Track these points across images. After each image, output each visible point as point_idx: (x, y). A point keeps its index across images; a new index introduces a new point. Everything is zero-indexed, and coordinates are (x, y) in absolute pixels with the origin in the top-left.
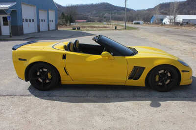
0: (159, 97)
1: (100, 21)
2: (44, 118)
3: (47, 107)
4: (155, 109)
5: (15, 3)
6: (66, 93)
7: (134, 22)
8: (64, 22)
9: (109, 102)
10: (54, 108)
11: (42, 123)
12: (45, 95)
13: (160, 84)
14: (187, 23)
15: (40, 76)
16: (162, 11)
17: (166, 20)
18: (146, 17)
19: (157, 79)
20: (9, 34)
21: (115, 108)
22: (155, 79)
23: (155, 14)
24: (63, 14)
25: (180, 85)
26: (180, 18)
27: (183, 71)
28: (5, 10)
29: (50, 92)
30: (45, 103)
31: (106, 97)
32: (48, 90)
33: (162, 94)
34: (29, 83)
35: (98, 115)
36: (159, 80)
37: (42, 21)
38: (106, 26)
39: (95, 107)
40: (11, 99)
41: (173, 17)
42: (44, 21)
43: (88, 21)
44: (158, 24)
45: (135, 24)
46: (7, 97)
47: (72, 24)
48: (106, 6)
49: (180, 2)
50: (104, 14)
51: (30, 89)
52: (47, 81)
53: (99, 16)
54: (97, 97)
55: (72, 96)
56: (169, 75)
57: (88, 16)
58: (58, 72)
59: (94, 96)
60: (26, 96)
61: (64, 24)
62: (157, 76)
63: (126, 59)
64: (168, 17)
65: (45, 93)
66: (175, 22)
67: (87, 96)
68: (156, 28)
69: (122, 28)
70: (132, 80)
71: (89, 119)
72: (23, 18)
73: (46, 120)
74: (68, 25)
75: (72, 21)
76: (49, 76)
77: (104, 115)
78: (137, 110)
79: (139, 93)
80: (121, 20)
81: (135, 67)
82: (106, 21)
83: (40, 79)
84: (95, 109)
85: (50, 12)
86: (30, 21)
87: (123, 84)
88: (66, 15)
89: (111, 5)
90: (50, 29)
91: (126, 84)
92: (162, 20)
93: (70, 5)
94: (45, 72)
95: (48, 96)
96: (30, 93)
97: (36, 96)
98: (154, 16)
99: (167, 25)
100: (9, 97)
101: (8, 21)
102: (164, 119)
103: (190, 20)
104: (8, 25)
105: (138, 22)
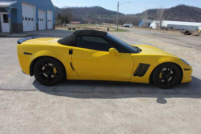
0: (163, 94)
1: (93, 23)
2: (53, 114)
3: (54, 103)
4: (162, 105)
5: (16, 2)
6: (72, 88)
7: (124, 25)
8: (60, 22)
9: (116, 98)
10: (61, 104)
11: (51, 119)
12: (51, 90)
13: (163, 81)
14: (171, 28)
15: (44, 71)
16: (149, 16)
17: (153, 25)
18: (135, 21)
19: (161, 77)
20: (9, 31)
21: (123, 104)
22: (159, 76)
23: (144, 18)
24: (59, 15)
25: (182, 82)
26: (166, 23)
27: (185, 69)
28: (6, 7)
29: (56, 87)
30: (52, 98)
31: (112, 93)
32: (53, 85)
33: (165, 91)
34: (33, 78)
35: (108, 111)
36: (163, 77)
37: (41, 20)
38: (99, 27)
39: (103, 103)
40: (16, 94)
41: (159, 22)
42: (43, 20)
43: (82, 23)
44: (146, 27)
45: (125, 26)
46: (11, 91)
47: (67, 24)
48: (99, 9)
49: (165, 9)
50: (97, 17)
51: (34, 83)
52: (53, 76)
53: (92, 19)
54: (103, 93)
55: (78, 92)
56: (172, 72)
57: (82, 18)
58: (64, 66)
59: (100, 92)
60: (31, 90)
61: (60, 25)
62: (161, 74)
63: (132, 56)
64: (155, 22)
65: (51, 88)
66: (160, 27)
67: (93, 92)
68: (144, 31)
69: (114, 30)
70: (137, 77)
71: (99, 115)
72: (23, 16)
73: (55, 116)
74: (64, 25)
75: (67, 22)
76: (55, 71)
77: (113, 112)
78: (145, 106)
79: (143, 90)
80: (111, 23)
81: (140, 64)
82: (98, 23)
83: (45, 74)
84: (103, 105)
85: (48, 12)
86: (29, 20)
87: (128, 81)
88: (62, 16)
89: (103, 9)
90: (48, 28)
91: (131, 81)
92: (149, 24)
93: (66, 7)
94: (50, 66)
95: (54, 91)
96: (35, 88)
97: (41, 91)
98: (143, 20)
99: (154, 29)
100: (13, 92)
101: (9, 18)
102: (173, 116)
103: (174, 26)
104: (8, 22)
105: (128, 25)
